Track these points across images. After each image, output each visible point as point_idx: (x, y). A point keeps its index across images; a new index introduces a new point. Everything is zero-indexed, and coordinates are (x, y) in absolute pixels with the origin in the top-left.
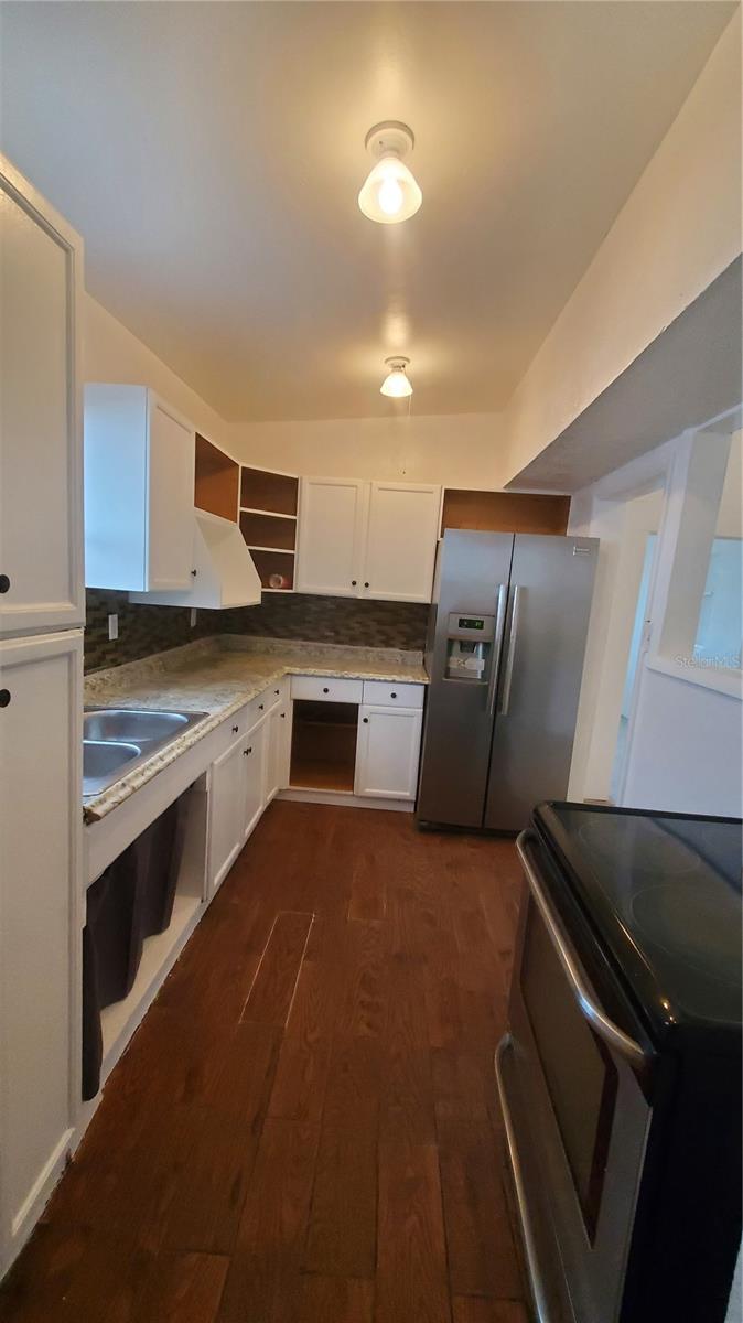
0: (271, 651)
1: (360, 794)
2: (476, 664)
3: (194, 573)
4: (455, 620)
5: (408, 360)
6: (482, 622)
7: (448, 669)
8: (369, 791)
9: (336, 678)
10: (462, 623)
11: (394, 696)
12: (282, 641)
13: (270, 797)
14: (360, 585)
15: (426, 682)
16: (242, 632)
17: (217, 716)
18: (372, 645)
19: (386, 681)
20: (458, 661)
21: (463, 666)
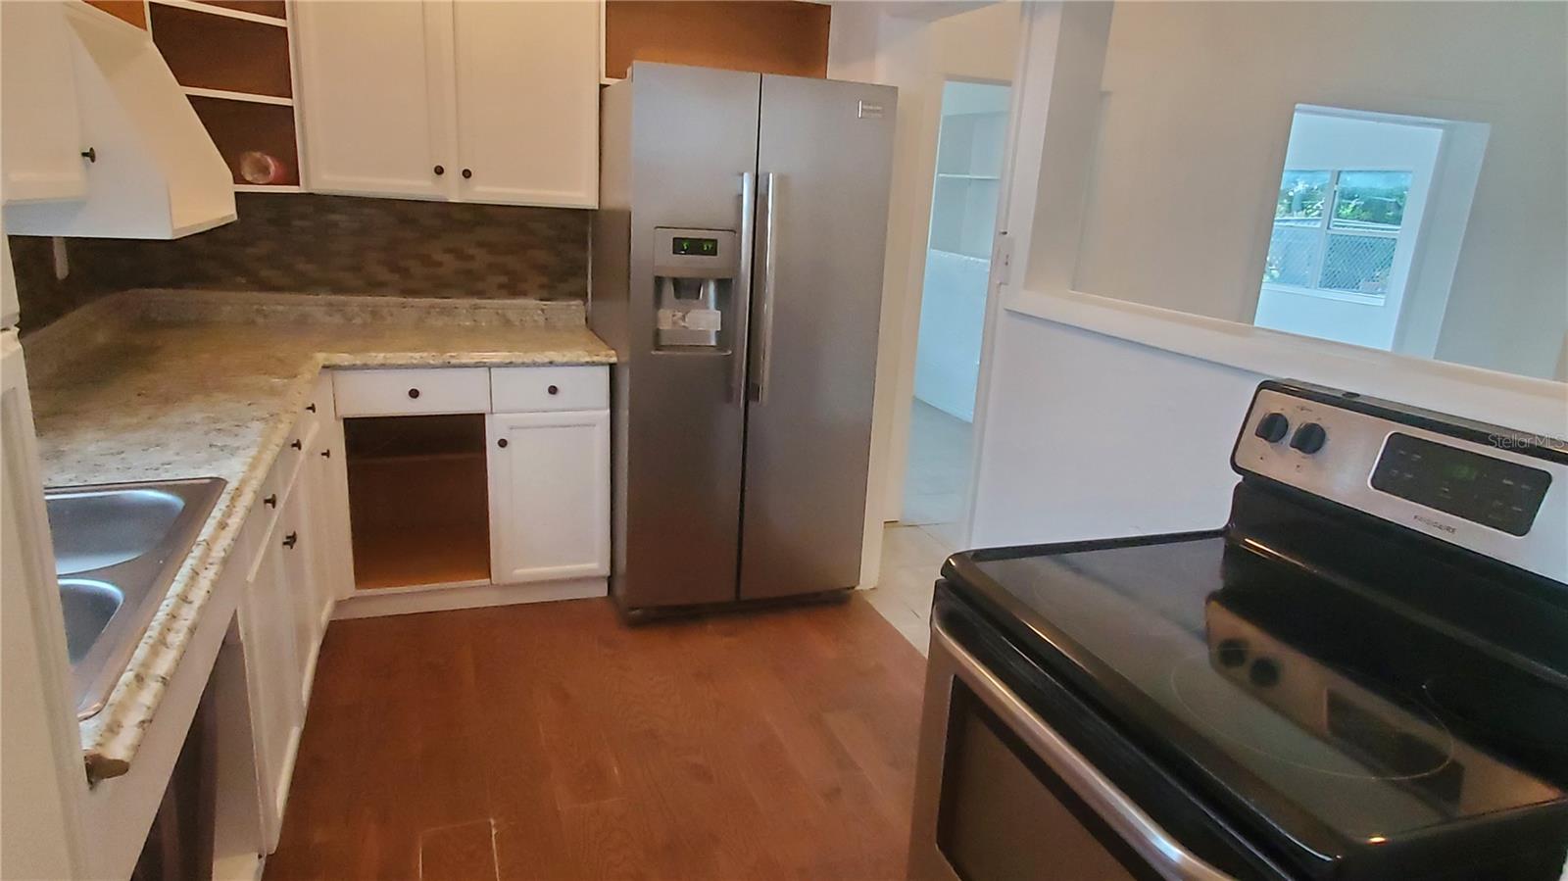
0: (260, 320)
1: (507, 580)
2: (705, 319)
3: (90, 155)
4: (667, 240)
6: (715, 242)
7: (657, 333)
8: (522, 573)
9: (434, 367)
10: (679, 246)
11: (553, 390)
12: (277, 296)
13: (325, 616)
14: (453, 173)
15: (614, 360)
16: (176, 283)
17: (243, 482)
18: (481, 294)
19: (535, 364)
20: (674, 316)
21: (683, 324)
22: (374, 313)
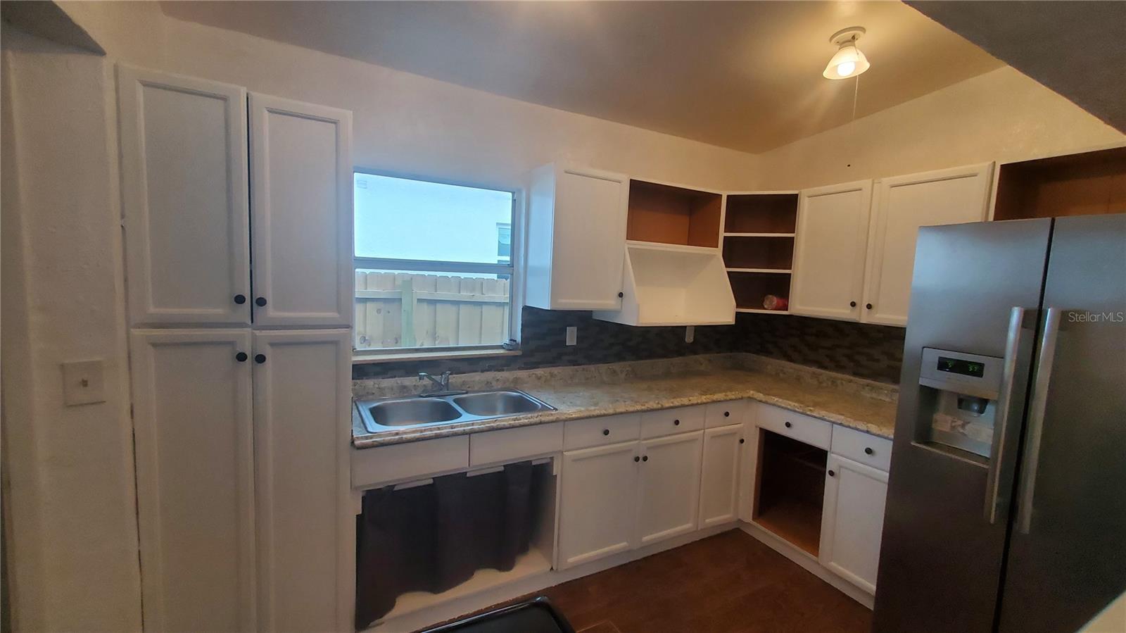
0: (781, 375)
1: (826, 565)
3: (621, 295)
4: (932, 357)
5: (863, 29)
6: (981, 366)
7: (927, 431)
8: (834, 565)
9: (798, 413)
10: (945, 364)
11: (869, 451)
14: (861, 306)
16: (758, 352)
19: (857, 429)
20: (953, 422)
21: (962, 431)
22: (833, 382)
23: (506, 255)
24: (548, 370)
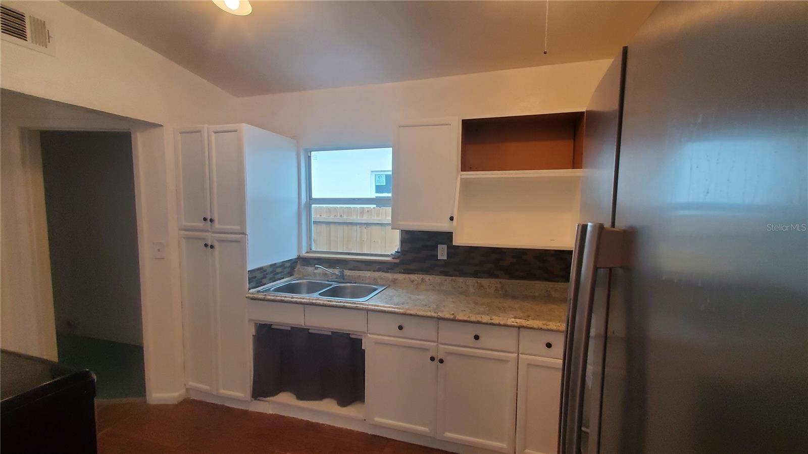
23: (388, 192)
24: (421, 276)
